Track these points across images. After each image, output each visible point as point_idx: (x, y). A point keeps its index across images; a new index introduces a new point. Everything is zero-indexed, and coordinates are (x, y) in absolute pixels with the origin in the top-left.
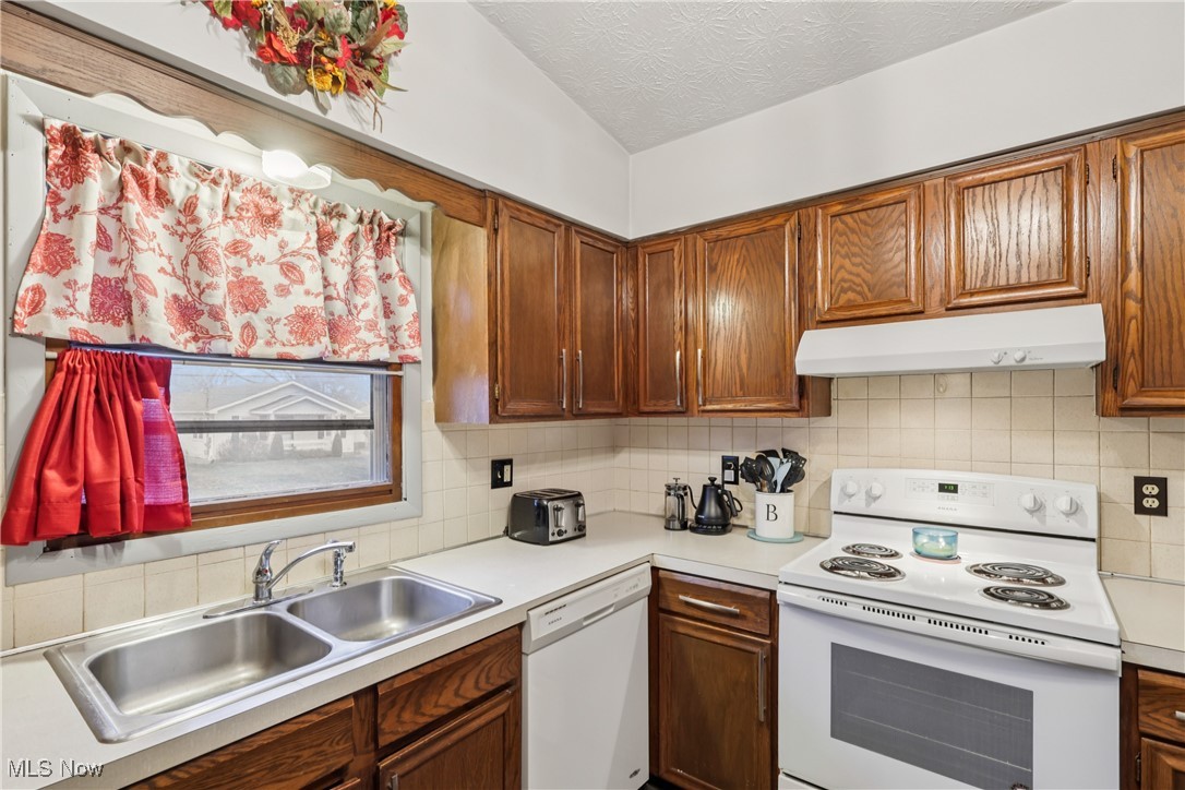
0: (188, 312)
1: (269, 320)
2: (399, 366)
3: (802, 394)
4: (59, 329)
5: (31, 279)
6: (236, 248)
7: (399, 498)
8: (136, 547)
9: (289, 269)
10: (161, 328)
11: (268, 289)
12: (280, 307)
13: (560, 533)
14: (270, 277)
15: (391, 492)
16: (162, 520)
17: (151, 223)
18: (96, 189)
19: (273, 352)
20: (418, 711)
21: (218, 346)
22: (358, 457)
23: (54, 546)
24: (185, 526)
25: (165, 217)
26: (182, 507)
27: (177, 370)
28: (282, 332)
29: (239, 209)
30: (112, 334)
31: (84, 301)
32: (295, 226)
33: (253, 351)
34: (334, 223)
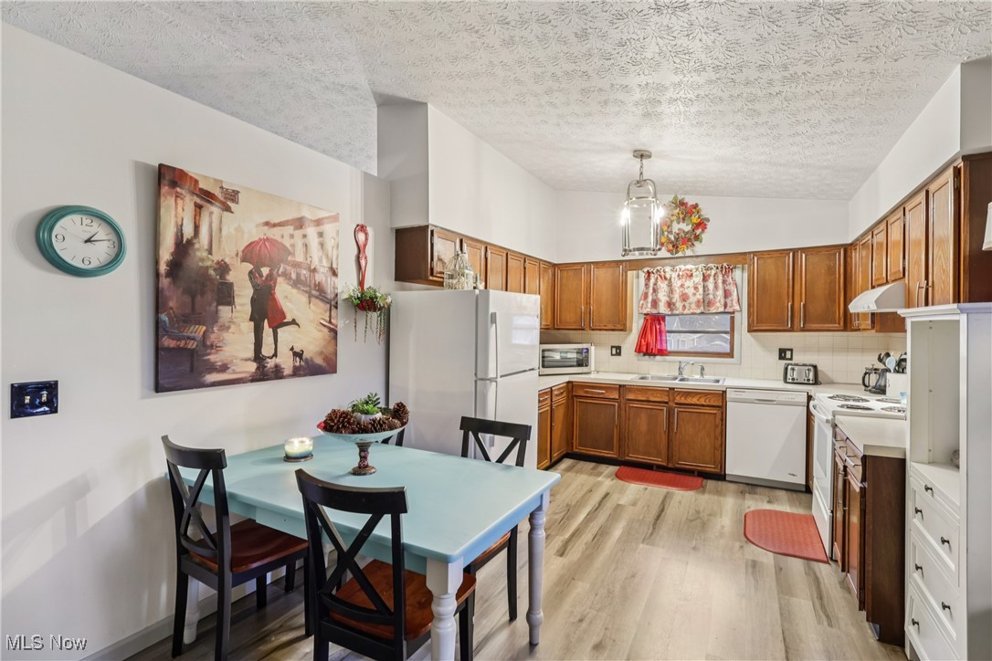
0: (670, 305)
1: (690, 303)
2: (733, 313)
3: (873, 322)
4: (645, 312)
5: (642, 302)
6: (682, 286)
7: (733, 357)
8: (658, 358)
9: (696, 288)
10: (663, 309)
11: (690, 294)
12: (693, 299)
13: (793, 379)
14: (690, 291)
15: (730, 355)
16: (662, 352)
17: (663, 286)
18: (652, 281)
19: (689, 312)
20: (686, 399)
21: (675, 312)
22: (721, 344)
23: (644, 355)
24: (667, 355)
25: (666, 282)
26: (666, 350)
27: (667, 318)
28: (693, 306)
29: (682, 276)
30: (654, 311)
31: (649, 305)
32: (697, 276)
33: (685, 312)
34: (709, 272)
